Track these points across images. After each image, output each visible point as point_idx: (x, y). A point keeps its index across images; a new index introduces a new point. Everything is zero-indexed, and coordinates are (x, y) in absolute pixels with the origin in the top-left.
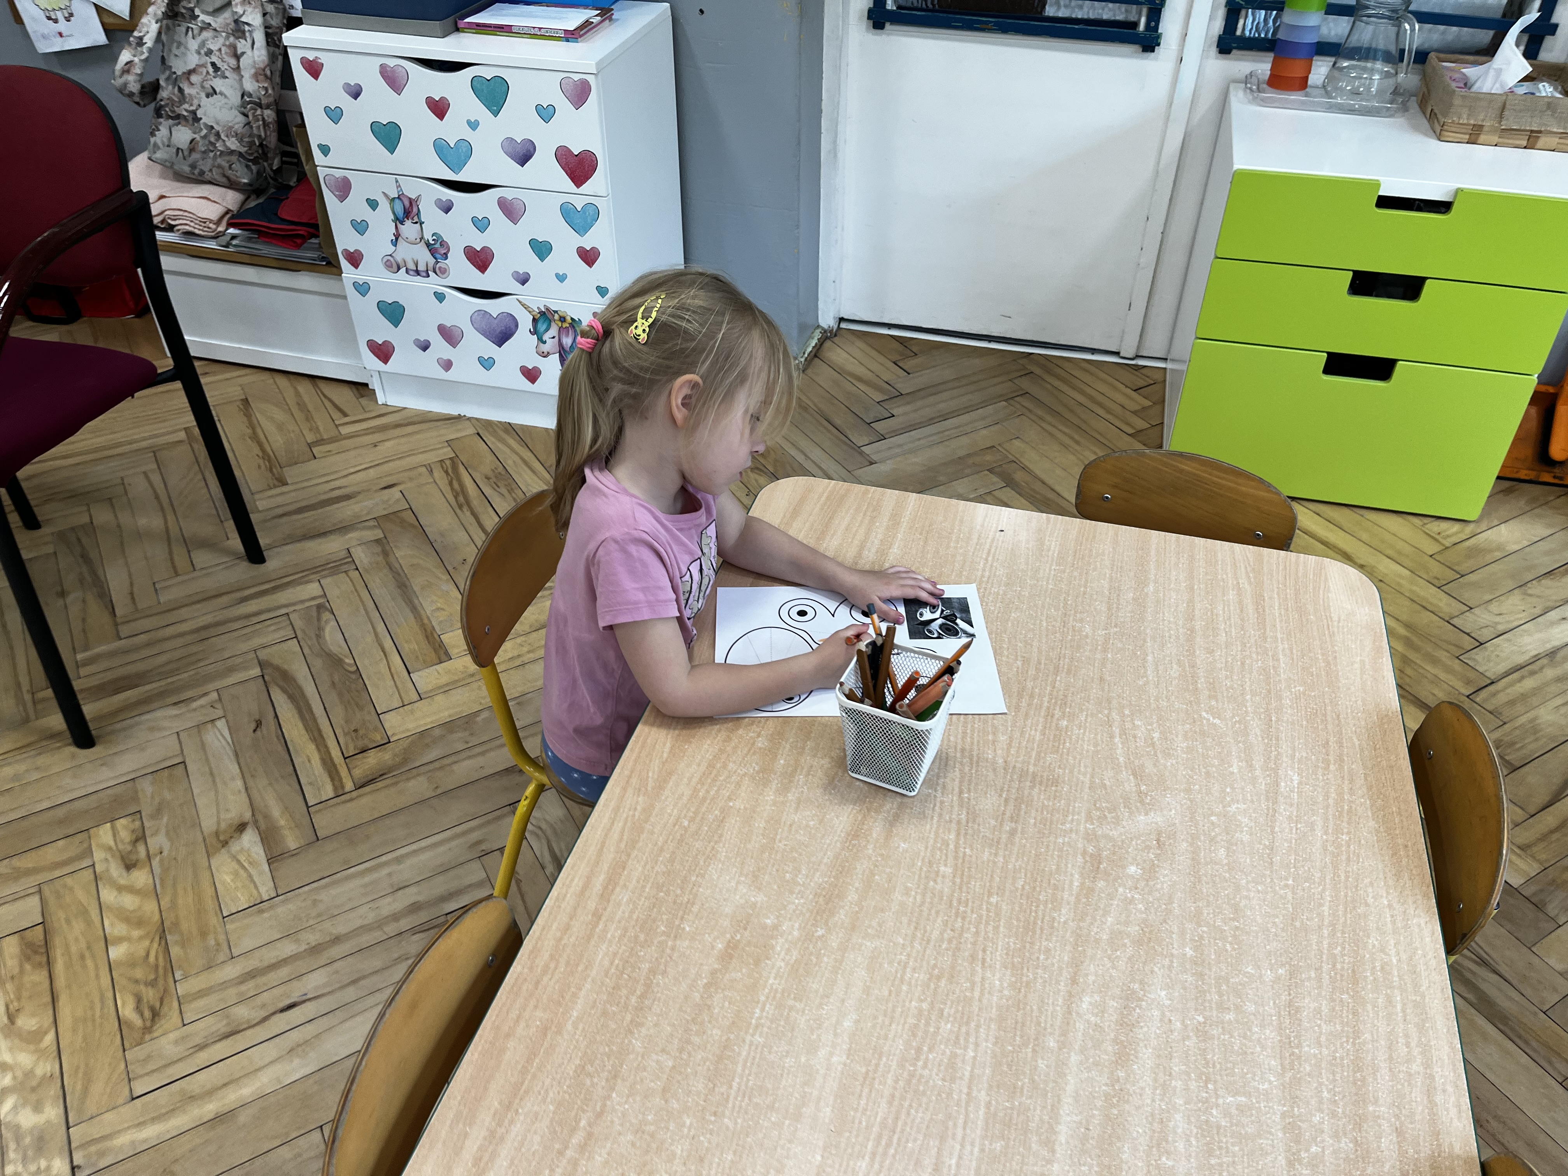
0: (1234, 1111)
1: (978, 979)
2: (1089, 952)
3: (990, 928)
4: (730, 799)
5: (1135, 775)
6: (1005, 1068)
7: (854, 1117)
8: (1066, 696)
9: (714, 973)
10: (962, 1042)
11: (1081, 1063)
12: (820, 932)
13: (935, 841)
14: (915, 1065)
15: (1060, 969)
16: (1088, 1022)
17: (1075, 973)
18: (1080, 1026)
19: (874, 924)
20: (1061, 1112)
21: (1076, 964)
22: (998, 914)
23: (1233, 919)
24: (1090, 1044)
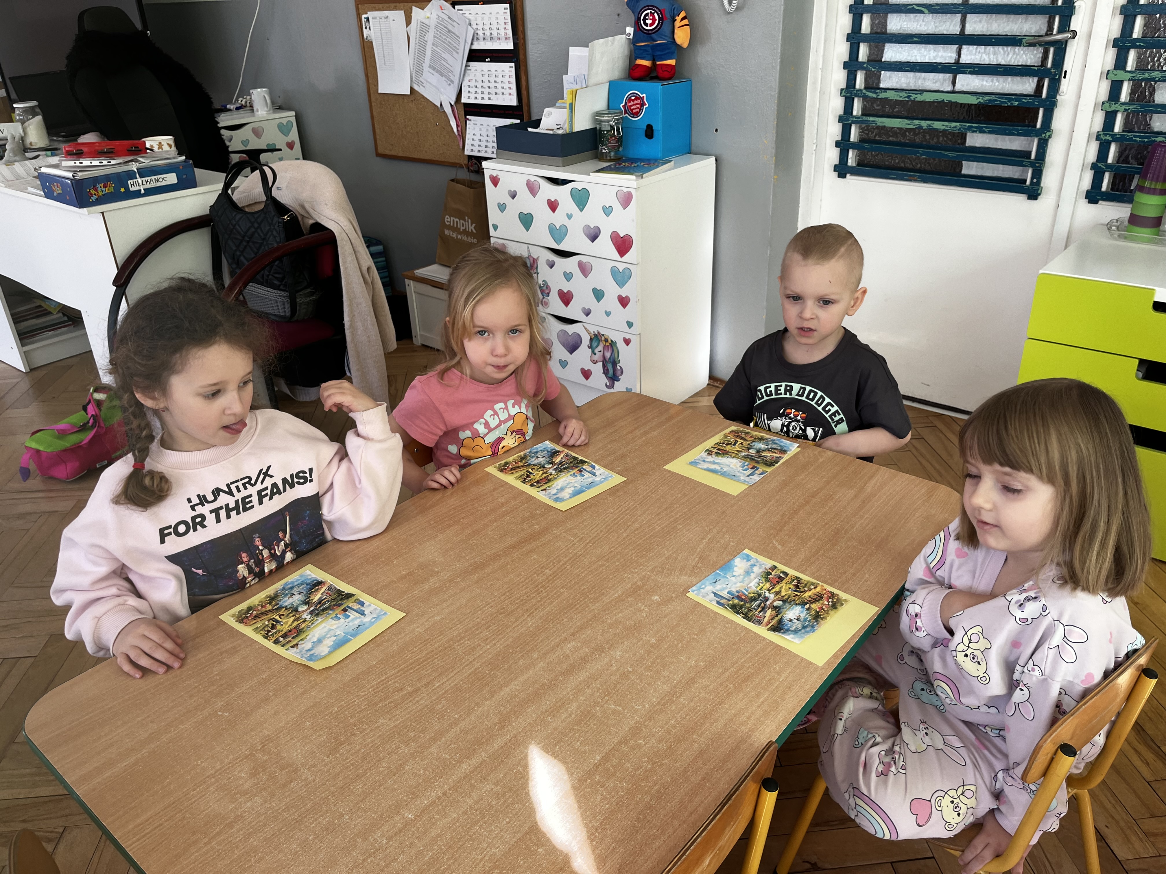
0: (609, 712)
1: (521, 619)
2: (594, 625)
3: (549, 601)
5: (700, 558)
6: (500, 658)
7: (405, 654)
8: (693, 515)
9: (391, 582)
10: (488, 641)
11: (543, 667)
12: (458, 580)
13: (555, 559)
14: (454, 643)
15: (571, 627)
16: (564, 653)
17: (577, 632)
18: (558, 653)
19: (489, 584)
20: (512, 683)
21: (581, 628)
22: (558, 597)
23: (696, 635)
24: (556, 661)
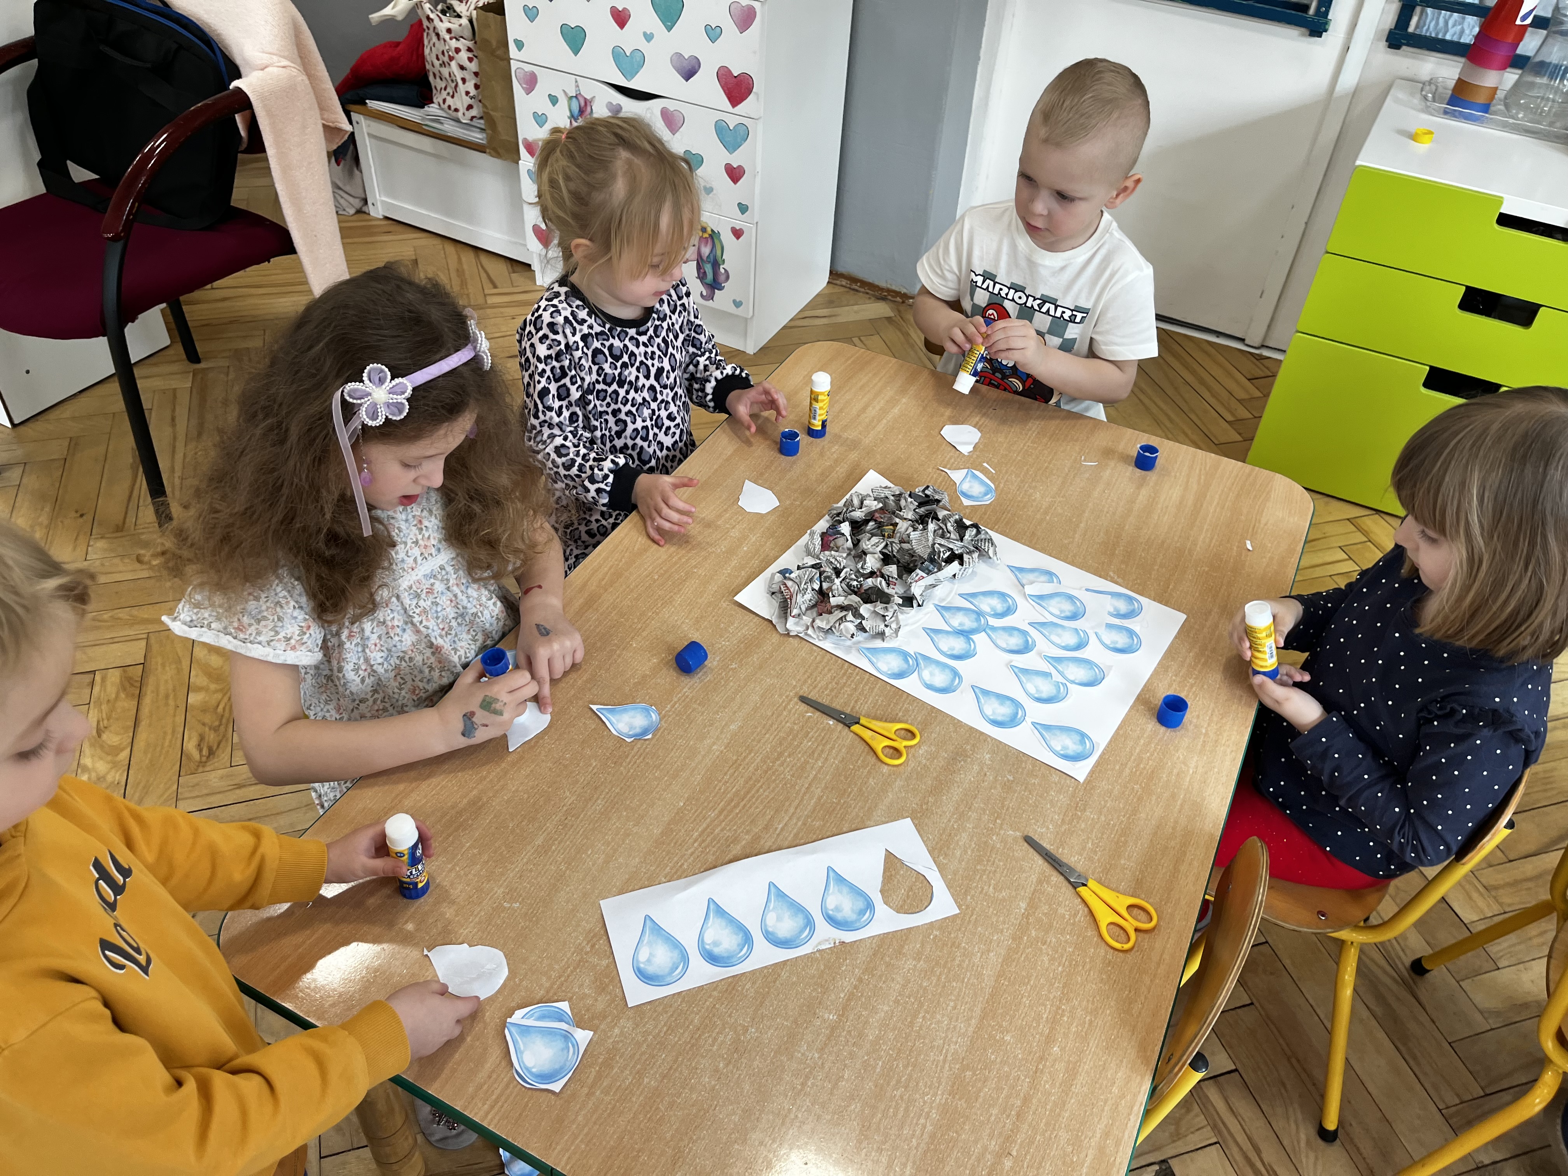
0: (1010, 840)
4: (695, 567)
7: (716, 785)
10: (816, 755)
12: (734, 666)
16: (920, 763)
24: (915, 776)
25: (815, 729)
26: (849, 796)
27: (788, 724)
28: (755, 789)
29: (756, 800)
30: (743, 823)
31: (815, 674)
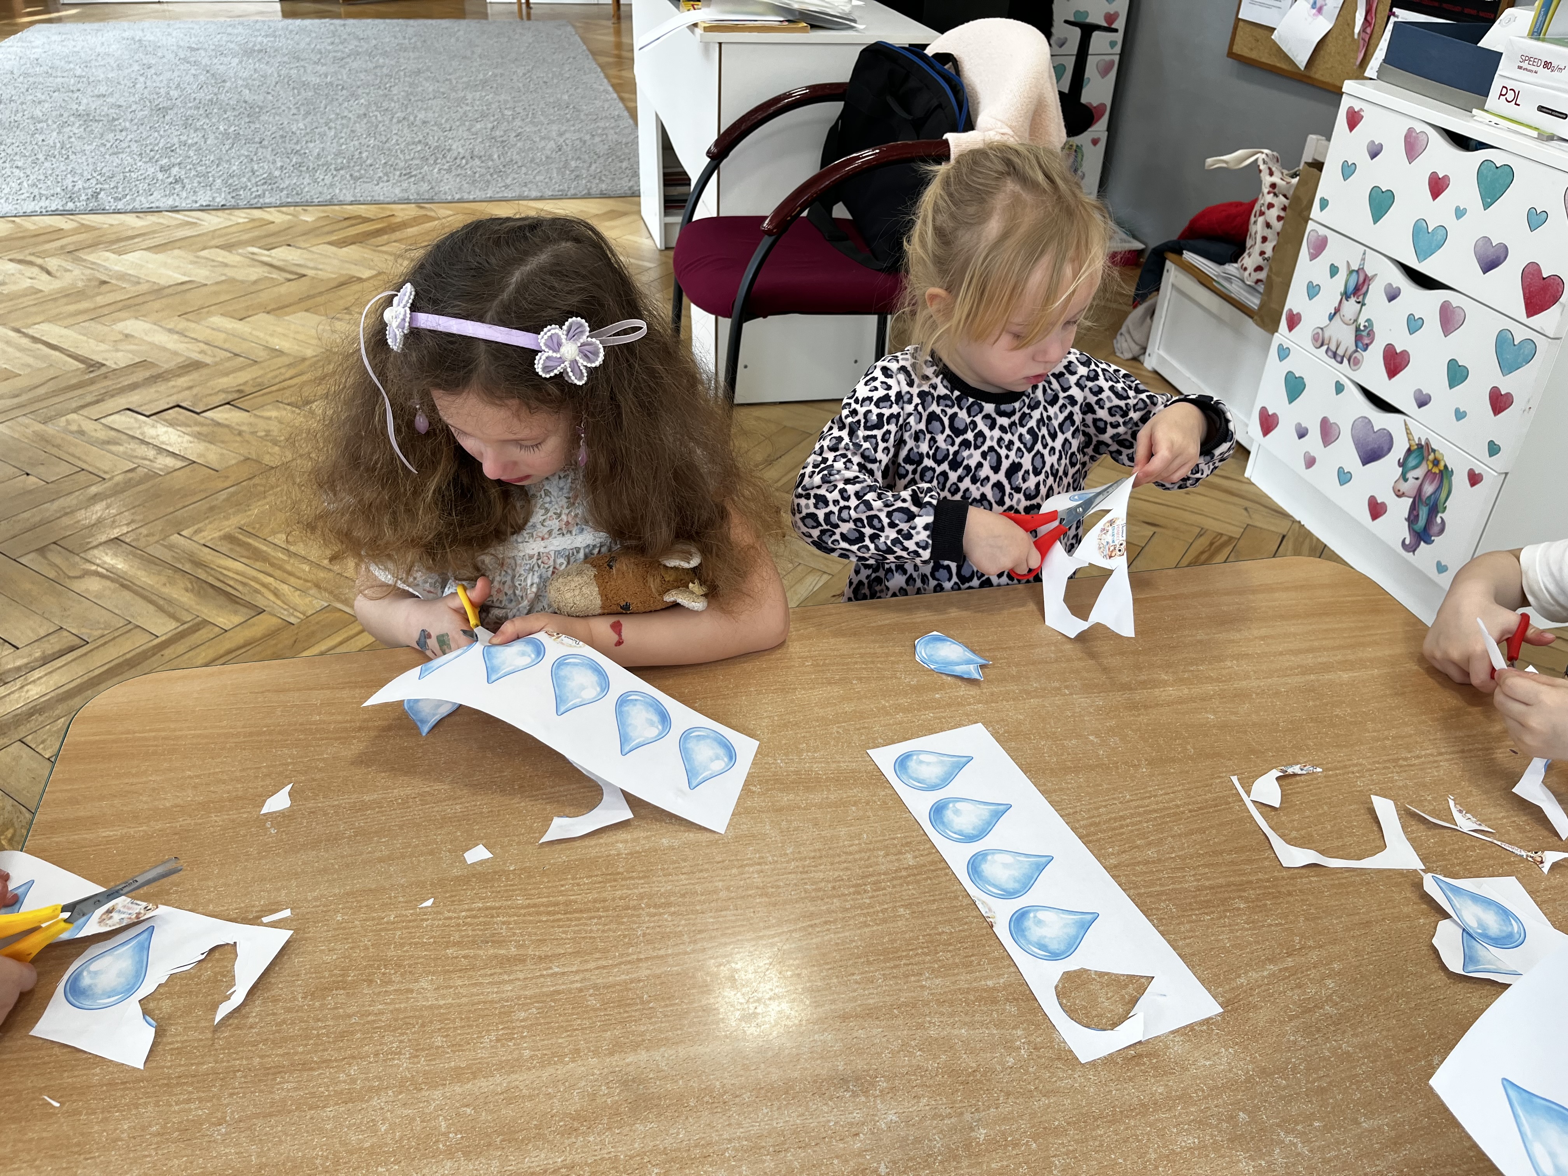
7: (566, 879)
25: (739, 911)
26: (666, 1006)
27: (721, 884)
28: (593, 914)
29: (576, 925)
30: (530, 935)
31: (824, 860)
